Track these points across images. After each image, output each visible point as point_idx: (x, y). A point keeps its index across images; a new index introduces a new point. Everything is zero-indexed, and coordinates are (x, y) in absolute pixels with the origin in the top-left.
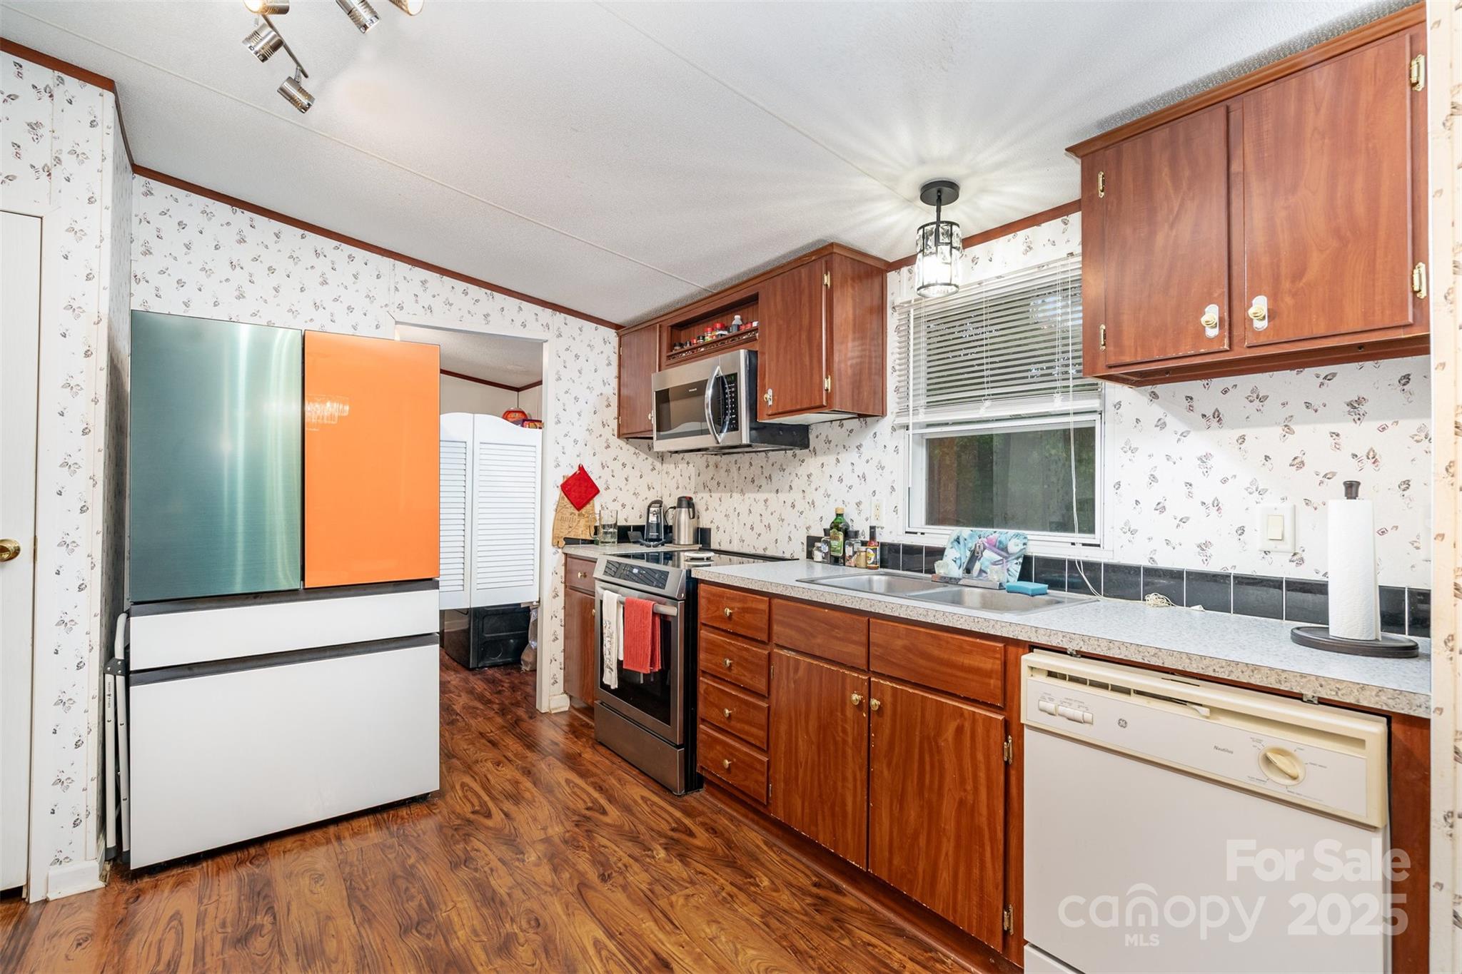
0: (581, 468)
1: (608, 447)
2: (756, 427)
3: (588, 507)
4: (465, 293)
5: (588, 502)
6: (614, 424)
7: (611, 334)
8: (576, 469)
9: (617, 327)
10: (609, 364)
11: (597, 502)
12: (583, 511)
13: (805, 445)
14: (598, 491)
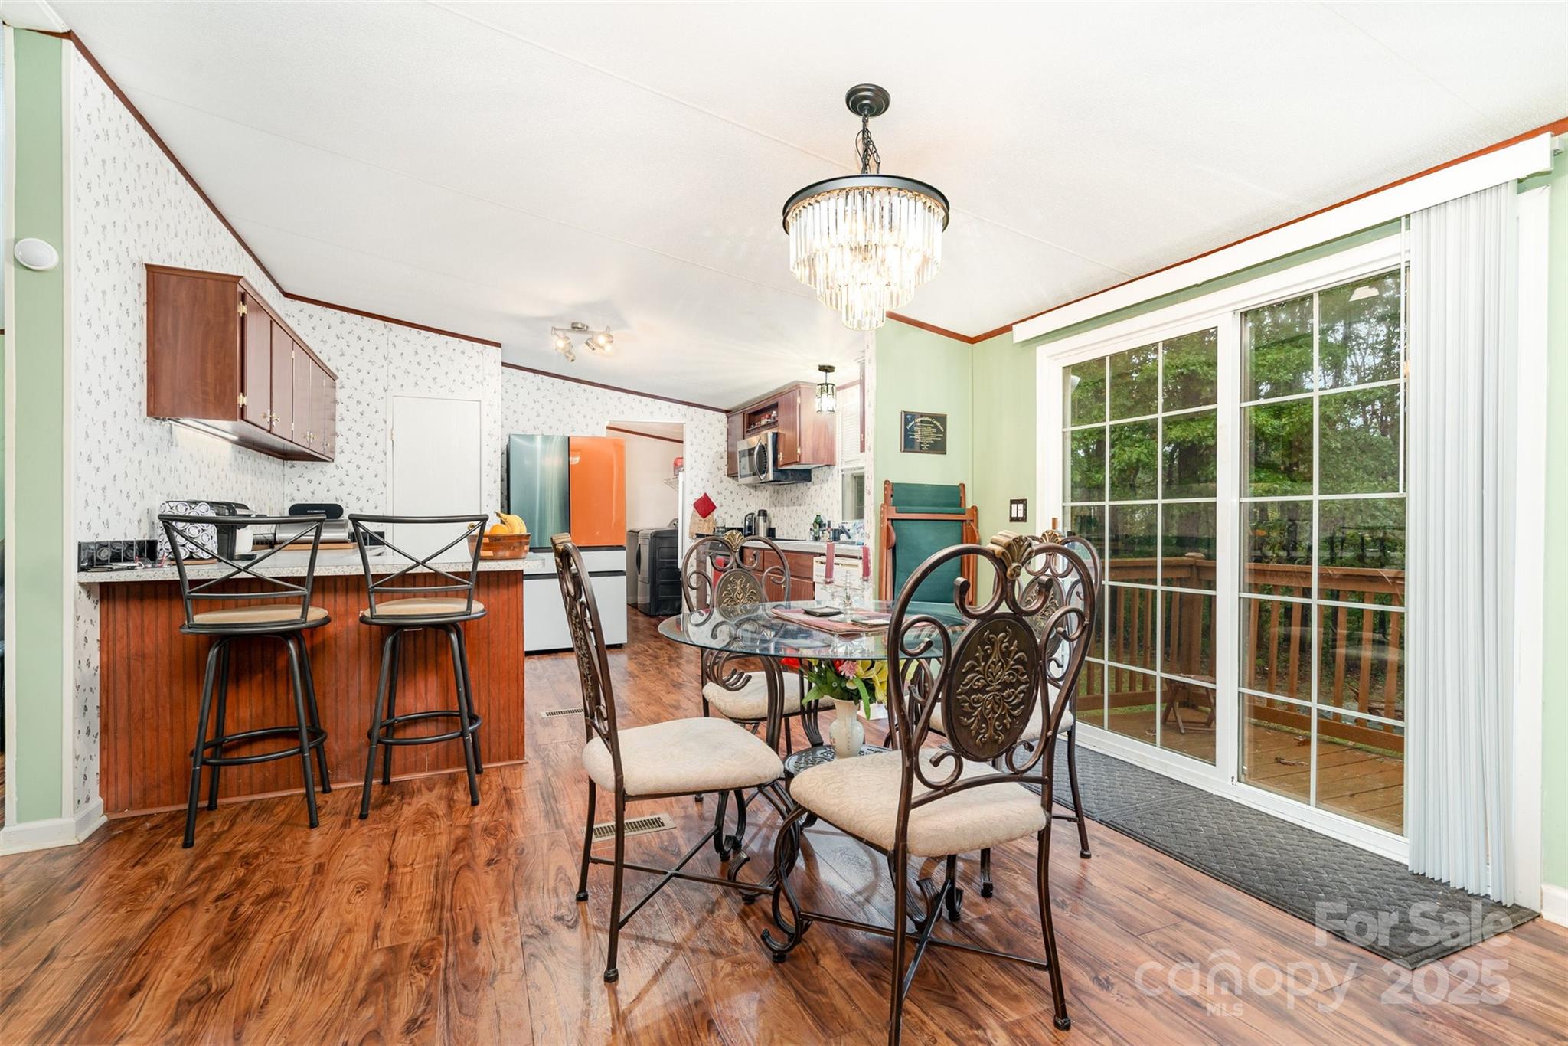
0: (705, 495)
1: (721, 482)
2: (776, 470)
3: (710, 516)
4: (640, 401)
5: (709, 513)
6: (725, 469)
7: (724, 415)
8: (702, 495)
9: (726, 412)
10: (722, 434)
11: (715, 514)
12: (707, 518)
13: (809, 480)
14: (715, 508)
